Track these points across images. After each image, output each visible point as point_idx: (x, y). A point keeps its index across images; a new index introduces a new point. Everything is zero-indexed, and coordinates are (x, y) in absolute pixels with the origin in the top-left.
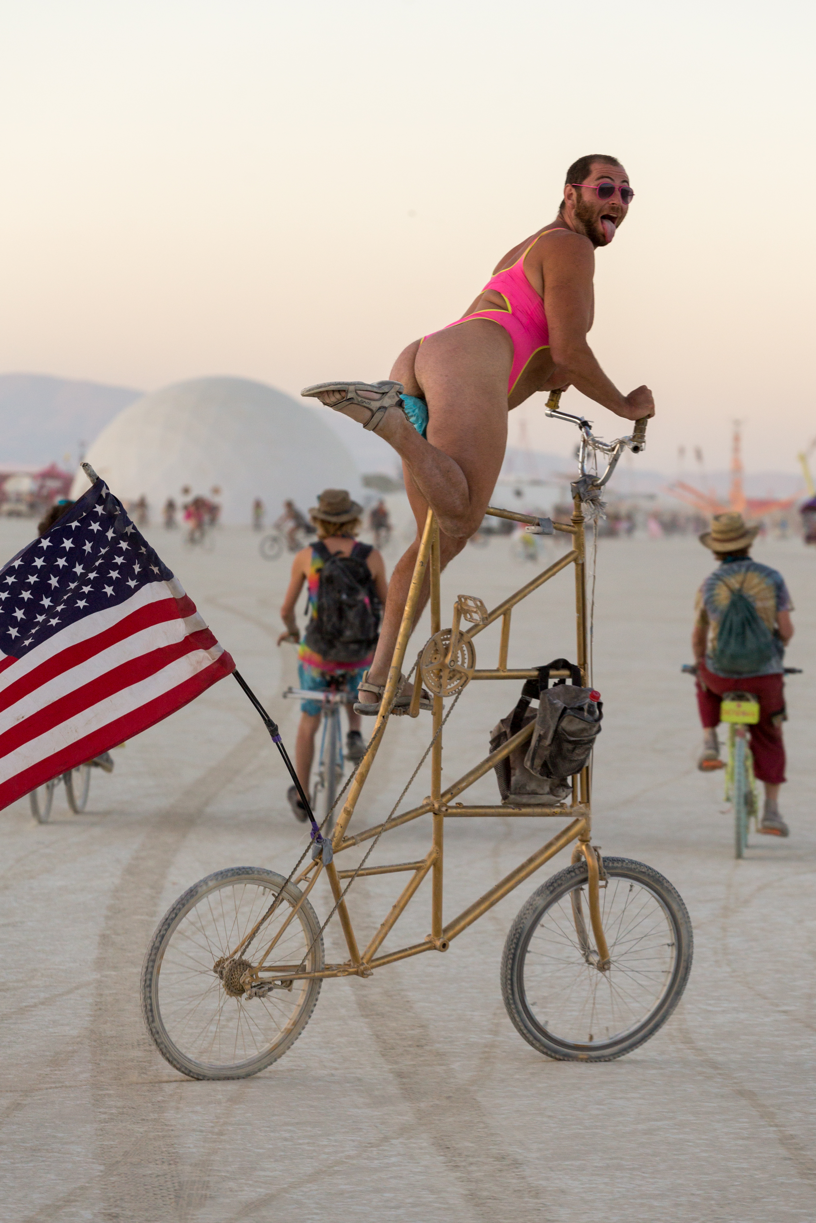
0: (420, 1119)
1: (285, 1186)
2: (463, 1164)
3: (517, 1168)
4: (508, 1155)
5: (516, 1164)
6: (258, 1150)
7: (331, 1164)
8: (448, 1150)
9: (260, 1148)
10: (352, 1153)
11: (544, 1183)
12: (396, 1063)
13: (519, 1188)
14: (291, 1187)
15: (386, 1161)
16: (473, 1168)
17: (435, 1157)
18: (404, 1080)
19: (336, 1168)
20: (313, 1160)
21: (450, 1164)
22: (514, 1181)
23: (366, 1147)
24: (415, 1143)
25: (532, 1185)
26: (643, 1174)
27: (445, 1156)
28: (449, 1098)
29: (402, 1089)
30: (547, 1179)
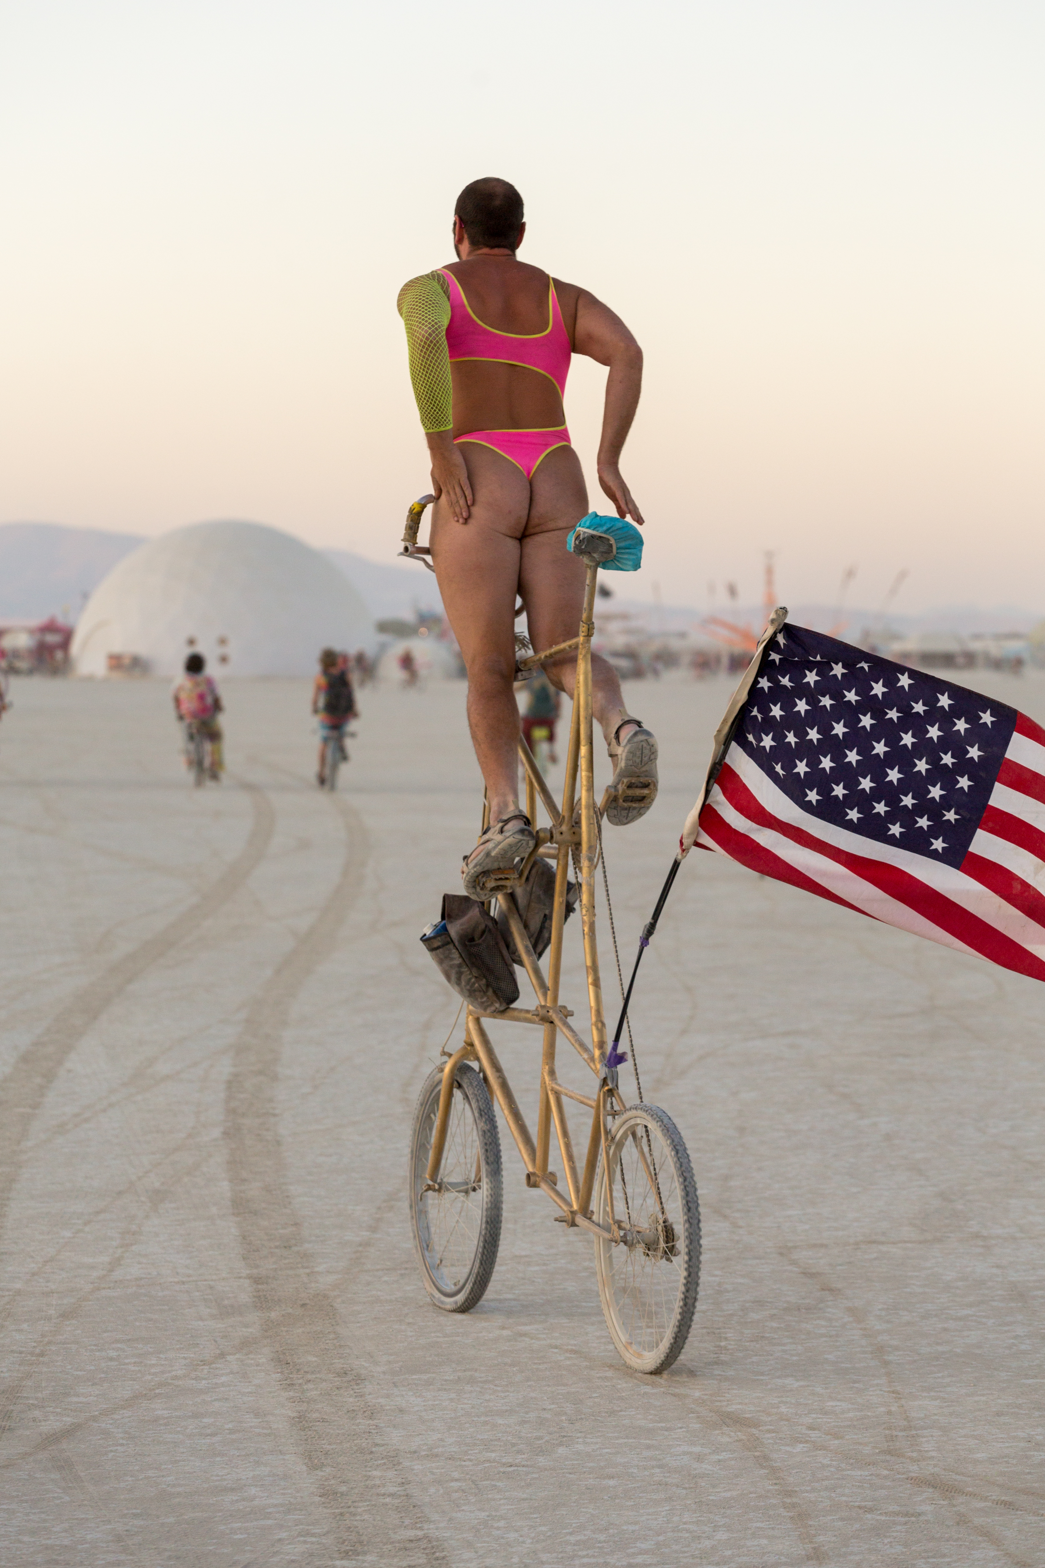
0: (266, 1331)
1: (97, 1413)
2: (300, 1381)
3: (358, 1384)
4: (352, 1370)
5: (359, 1379)
6: (78, 1373)
7: (154, 1386)
8: (288, 1365)
9: (81, 1370)
10: (180, 1373)
11: (382, 1401)
12: (257, 1267)
13: (353, 1408)
14: (103, 1415)
15: (214, 1381)
16: (310, 1386)
17: (270, 1375)
18: (260, 1287)
19: (157, 1391)
20: (135, 1382)
21: (285, 1382)
22: (351, 1400)
23: (198, 1365)
24: (252, 1359)
25: (370, 1404)
26: (495, 1388)
27: (282, 1373)
28: (303, 1305)
29: (255, 1297)
30: (388, 1396)
